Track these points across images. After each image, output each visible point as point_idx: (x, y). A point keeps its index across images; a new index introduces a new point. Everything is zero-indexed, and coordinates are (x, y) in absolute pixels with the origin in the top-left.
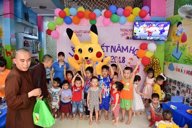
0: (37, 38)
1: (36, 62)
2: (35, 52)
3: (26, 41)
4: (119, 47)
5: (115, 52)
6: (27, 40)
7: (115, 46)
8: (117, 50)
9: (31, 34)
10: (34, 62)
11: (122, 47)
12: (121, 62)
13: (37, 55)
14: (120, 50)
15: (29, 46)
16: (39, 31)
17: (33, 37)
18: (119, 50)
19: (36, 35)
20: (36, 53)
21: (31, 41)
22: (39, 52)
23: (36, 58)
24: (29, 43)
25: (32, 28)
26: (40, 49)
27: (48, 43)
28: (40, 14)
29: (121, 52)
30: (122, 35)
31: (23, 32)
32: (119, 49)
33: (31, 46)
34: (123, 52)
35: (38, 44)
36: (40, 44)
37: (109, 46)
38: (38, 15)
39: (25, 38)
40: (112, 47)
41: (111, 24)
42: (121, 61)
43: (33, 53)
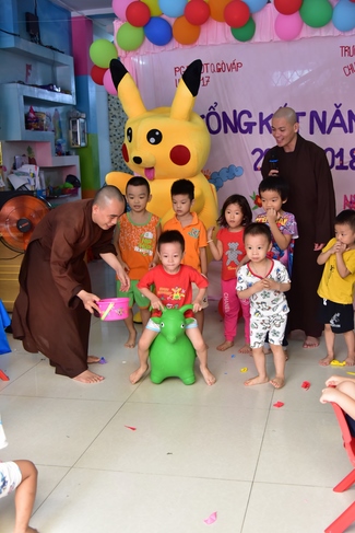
0: (69, 99)
1: (70, 186)
2: (64, 149)
3: (31, 110)
4: (338, 113)
5: (323, 132)
6: (35, 109)
7: (324, 113)
8: (333, 124)
9: (49, 87)
10: (62, 187)
11: (350, 112)
12: (346, 168)
13: (73, 160)
14: (342, 125)
15: (42, 129)
16: (77, 73)
17: (58, 97)
18: (338, 125)
19: (65, 91)
20: (68, 154)
21: (52, 111)
22: (78, 150)
23: (71, 172)
24: (44, 118)
25: (53, 64)
26: (83, 139)
27: (114, 116)
28: (77, 9)
29: (346, 131)
30: (347, 70)
31: (24, 80)
32: (338, 121)
33: (53, 127)
34: (351, 131)
35: (74, 123)
36: (82, 120)
37: (303, 114)
38: (74, 14)
39: (28, 100)
40: (314, 114)
41: (306, 32)
42: (346, 163)
43: (59, 153)
